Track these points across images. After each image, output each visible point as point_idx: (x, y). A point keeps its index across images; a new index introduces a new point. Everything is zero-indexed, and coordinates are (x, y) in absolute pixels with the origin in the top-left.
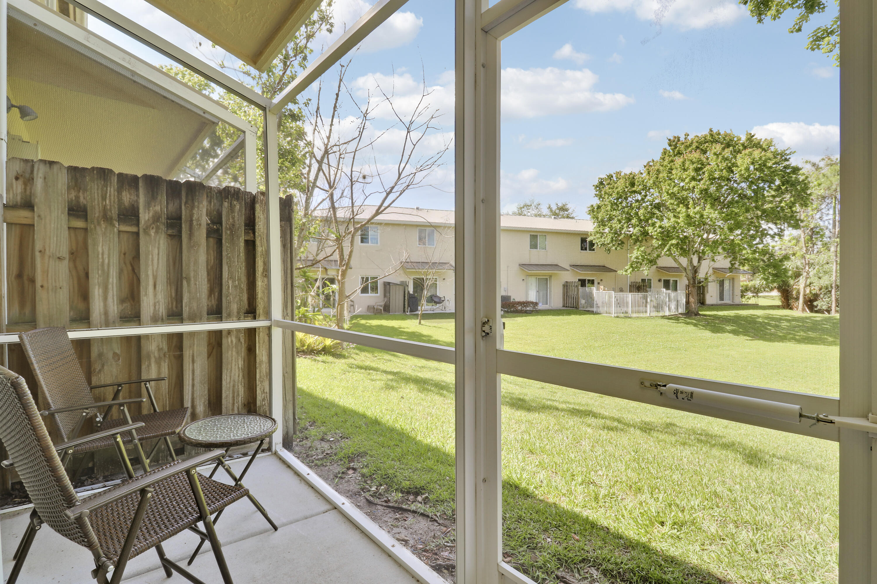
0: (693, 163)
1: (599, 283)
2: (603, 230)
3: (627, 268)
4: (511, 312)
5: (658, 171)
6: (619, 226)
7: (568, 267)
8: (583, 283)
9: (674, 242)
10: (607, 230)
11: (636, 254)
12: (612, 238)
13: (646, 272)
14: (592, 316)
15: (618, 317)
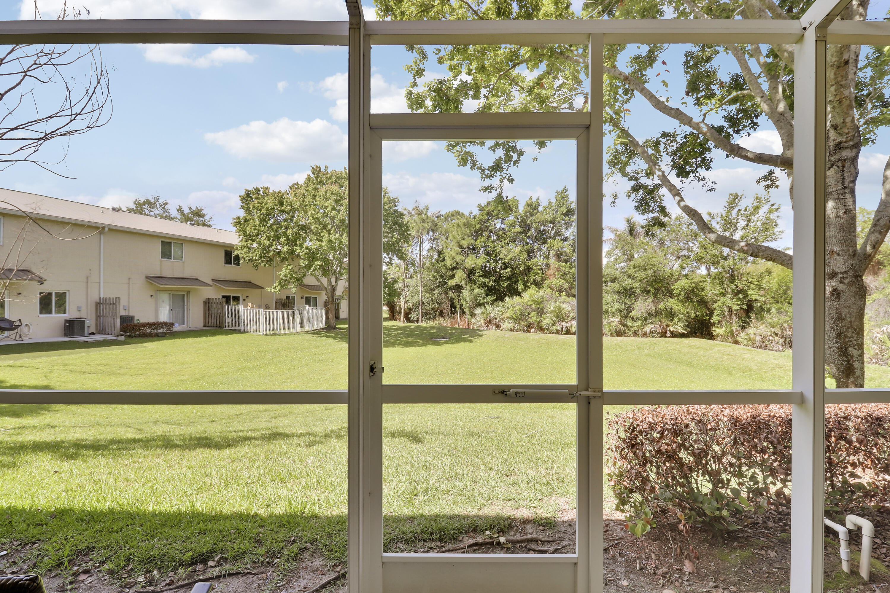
0: (334, 195)
1: (244, 300)
2: (251, 244)
3: (275, 285)
4: (136, 336)
5: (304, 195)
6: (268, 242)
7: (210, 283)
8: (227, 299)
9: (319, 263)
10: (255, 245)
11: (284, 272)
12: (261, 254)
13: (293, 289)
14: (239, 335)
15: (267, 335)
